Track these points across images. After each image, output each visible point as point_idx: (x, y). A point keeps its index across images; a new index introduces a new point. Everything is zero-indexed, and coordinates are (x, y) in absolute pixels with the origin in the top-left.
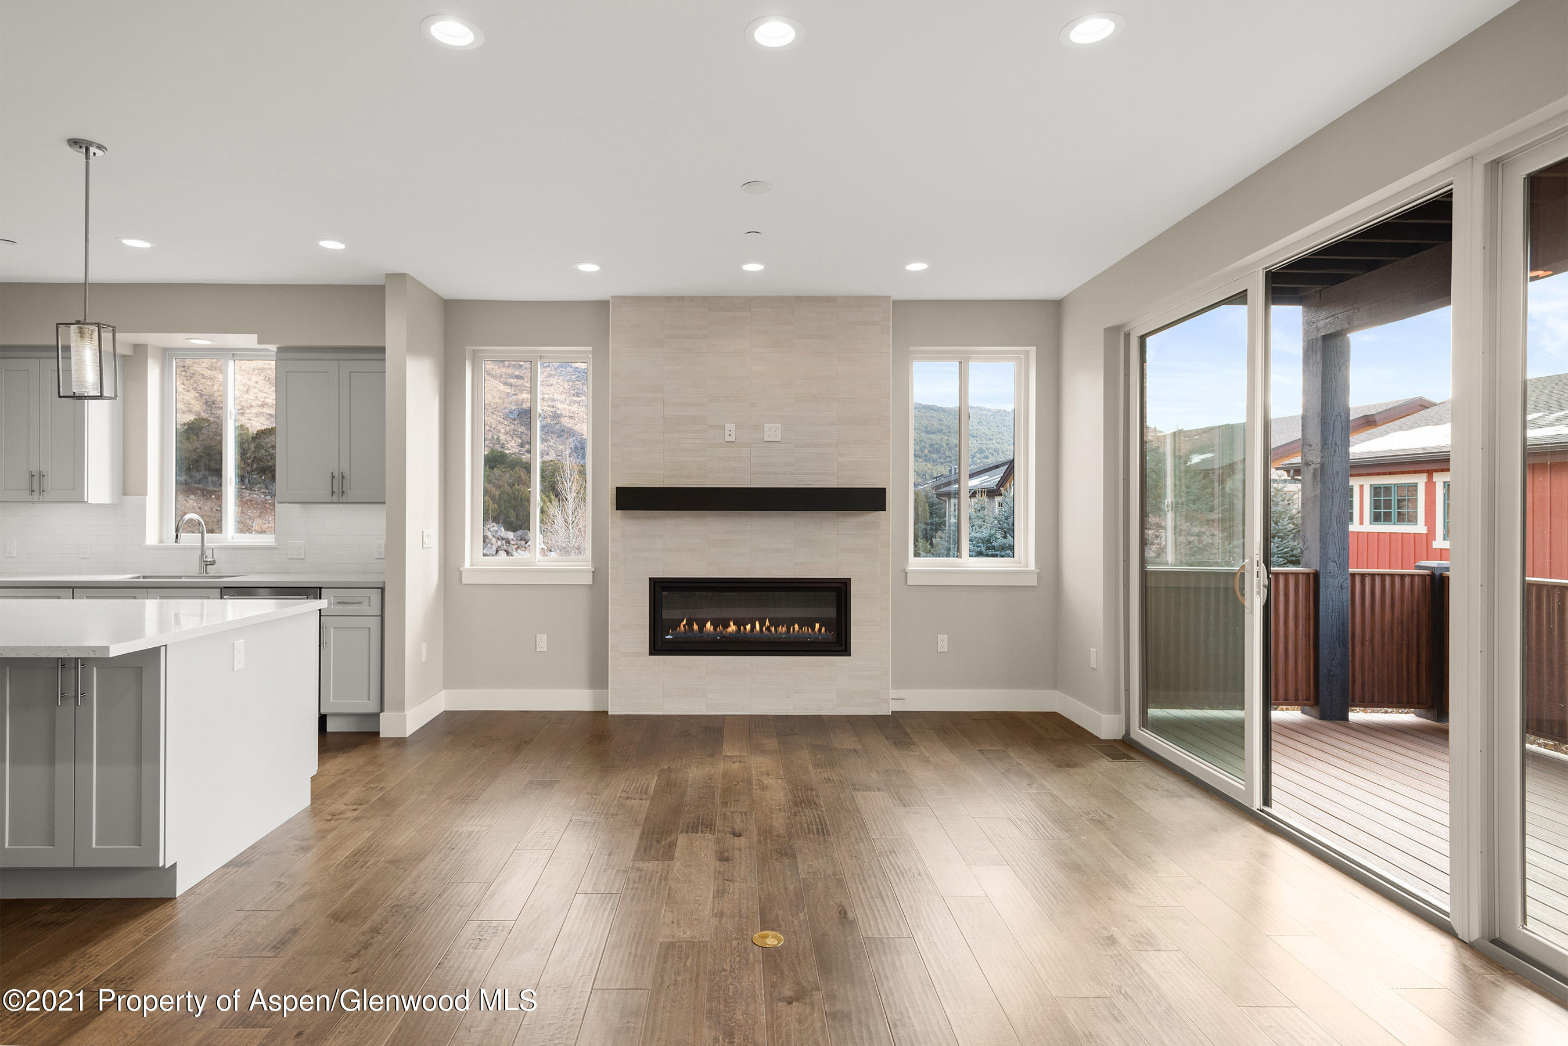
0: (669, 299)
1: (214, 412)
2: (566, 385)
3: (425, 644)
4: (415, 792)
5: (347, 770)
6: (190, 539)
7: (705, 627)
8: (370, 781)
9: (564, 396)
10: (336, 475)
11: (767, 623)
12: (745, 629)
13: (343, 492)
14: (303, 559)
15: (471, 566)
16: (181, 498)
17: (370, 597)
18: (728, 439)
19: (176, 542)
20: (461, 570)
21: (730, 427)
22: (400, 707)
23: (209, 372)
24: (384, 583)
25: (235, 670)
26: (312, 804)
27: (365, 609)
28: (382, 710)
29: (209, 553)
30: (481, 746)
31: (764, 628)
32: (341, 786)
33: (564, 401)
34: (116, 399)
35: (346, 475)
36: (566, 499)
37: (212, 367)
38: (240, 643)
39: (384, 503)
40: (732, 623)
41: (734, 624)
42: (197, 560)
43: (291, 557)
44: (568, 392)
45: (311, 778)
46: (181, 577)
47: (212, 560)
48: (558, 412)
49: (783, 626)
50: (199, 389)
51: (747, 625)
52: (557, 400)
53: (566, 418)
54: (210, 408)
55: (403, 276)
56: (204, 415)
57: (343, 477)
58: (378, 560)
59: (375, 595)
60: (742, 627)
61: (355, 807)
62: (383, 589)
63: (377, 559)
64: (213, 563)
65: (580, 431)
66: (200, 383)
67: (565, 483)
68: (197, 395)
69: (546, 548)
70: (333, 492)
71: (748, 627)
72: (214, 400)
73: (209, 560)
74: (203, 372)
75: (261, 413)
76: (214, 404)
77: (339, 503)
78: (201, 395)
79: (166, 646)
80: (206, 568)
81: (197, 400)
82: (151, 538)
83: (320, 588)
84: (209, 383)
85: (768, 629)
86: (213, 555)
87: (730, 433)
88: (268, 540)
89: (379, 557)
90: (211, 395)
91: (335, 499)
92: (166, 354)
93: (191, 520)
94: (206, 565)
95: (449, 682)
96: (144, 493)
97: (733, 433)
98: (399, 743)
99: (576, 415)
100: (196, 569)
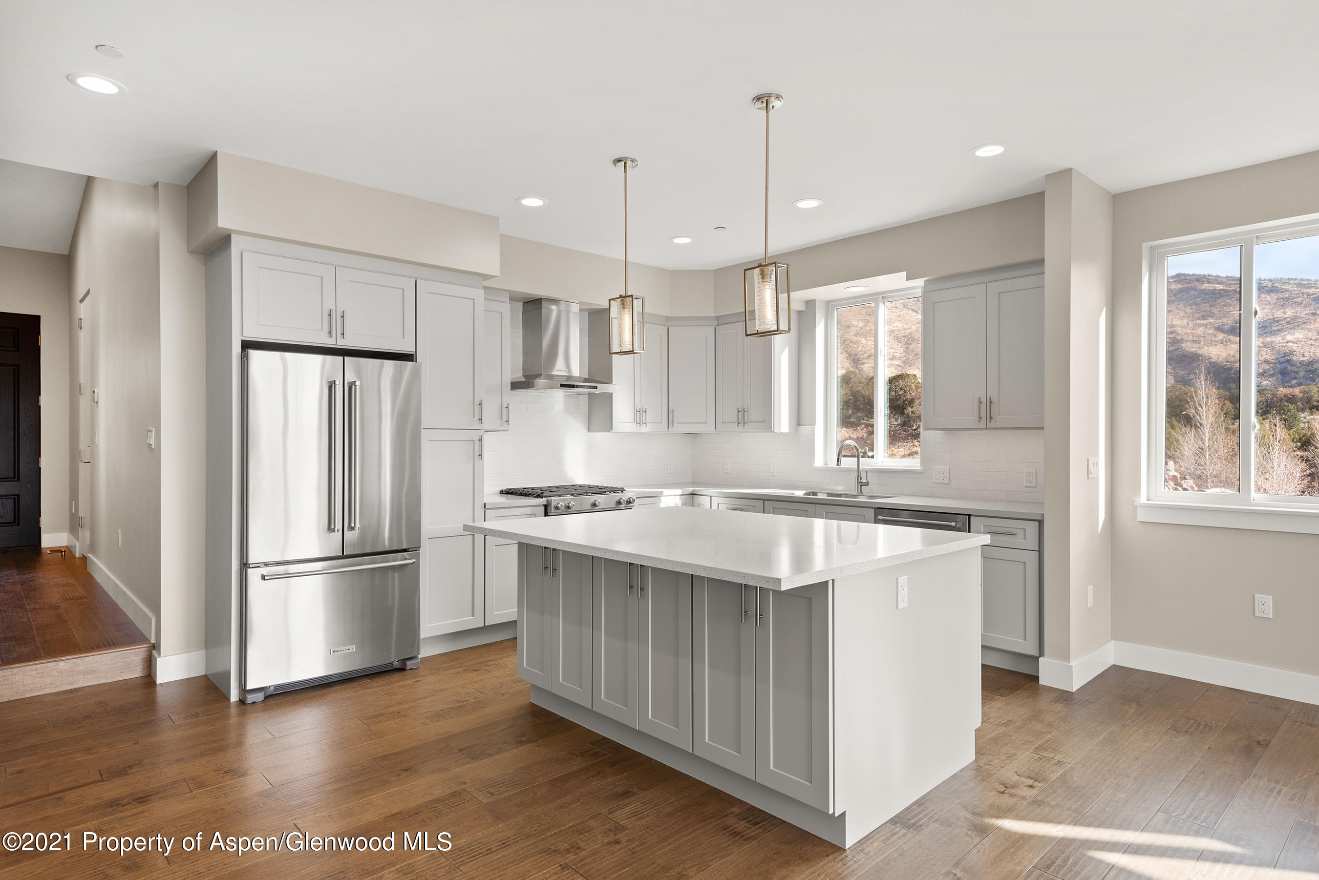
1: (858, 366)
2: (1188, 310)
3: (1091, 587)
4: (1107, 783)
5: (1009, 721)
6: (849, 463)
8: (1041, 746)
9: (1185, 321)
10: (983, 400)
13: (991, 418)
14: (947, 484)
15: (1148, 500)
16: (839, 429)
17: (1025, 529)
19: (837, 465)
20: (1135, 505)
22: (1065, 654)
23: (855, 337)
24: (1043, 515)
25: (899, 608)
26: (977, 759)
27: (1018, 541)
28: (1041, 654)
29: (863, 475)
30: (1186, 732)
32: (1007, 744)
33: (1186, 326)
34: (789, 332)
35: (994, 399)
36: (1201, 425)
37: (857, 334)
38: (903, 580)
39: (1042, 428)
42: (855, 481)
43: (936, 481)
44: (1191, 315)
45: (975, 730)
46: (840, 495)
47: (866, 481)
48: (1179, 338)
50: (848, 351)
52: (1177, 325)
53: (1188, 343)
54: (856, 364)
55: (1067, 173)
56: (851, 369)
57: (991, 402)
58: (1028, 489)
59: (1032, 528)
61: (1030, 782)
62: (1041, 523)
63: (1026, 487)
64: (867, 484)
65: (1206, 355)
66: (849, 346)
67: (1199, 408)
68: (847, 355)
69: (1179, 476)
70: (981, 418)
72: (859, 358)
73: (864, 481)
74: (852, 339)
75: (891, 365)
76: (859, 361)
77: (986, 429)
78: (850, 355)
79: (833, 580)
80: (861, 488)
81: (847, 359)
82: (819, 462)
83: (970, 516)
84: (855, 346)
86: (867, 477)
88: (914, 463)
89: (1029, 485)
90: (856, 355)
91: (982, 425)
92: (830, 305)
93: (847, 445)
94: (861, 485)
95: (1118, 633)
96: (813, 424)
98: (1064, 697)
99: (1202, 339)
100: (853, 489)
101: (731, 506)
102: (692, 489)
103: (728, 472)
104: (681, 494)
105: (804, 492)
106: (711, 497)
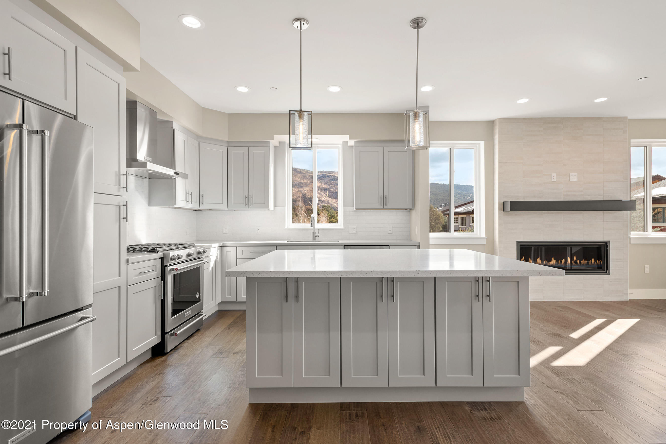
0: (525, 119)
7: (537, 261)
11: (575, 258)
12: (561, 262)
13: (386, 204)
14: (356, 234)
18: (553, 180)
21: (554, 175)
29: (316, 231)
31: (573, 261)
35: (387, 197)
40: (553, 259)
41: (554, 259)
42: (311, 234)
43: (350, 233)
47: (318, 234)
49: (585, 260)
51: (562, 260)
58: (389, 234)
60: (559, 261)
64: (318, 236)
70: (382, 204)
71: (563, 261)
73: (316, 234)
77: (383, 209)
80: (315, 238)
83: (389, 245)
85: (576, 262)
86: (318, 232)
87: (554, 177)
89: (390, 232)
91: (382, 207)
94: (315, 236)
96: (284, 206)
97: (555, 177)
100: (311, 238)
101: (252, 251)
102: (222, 243)
103: (226, 233)
104: (218, 246)
105: (287, 241)
106: (237, 247)
